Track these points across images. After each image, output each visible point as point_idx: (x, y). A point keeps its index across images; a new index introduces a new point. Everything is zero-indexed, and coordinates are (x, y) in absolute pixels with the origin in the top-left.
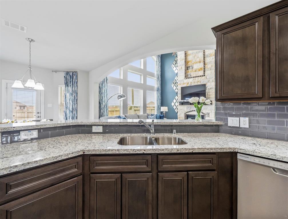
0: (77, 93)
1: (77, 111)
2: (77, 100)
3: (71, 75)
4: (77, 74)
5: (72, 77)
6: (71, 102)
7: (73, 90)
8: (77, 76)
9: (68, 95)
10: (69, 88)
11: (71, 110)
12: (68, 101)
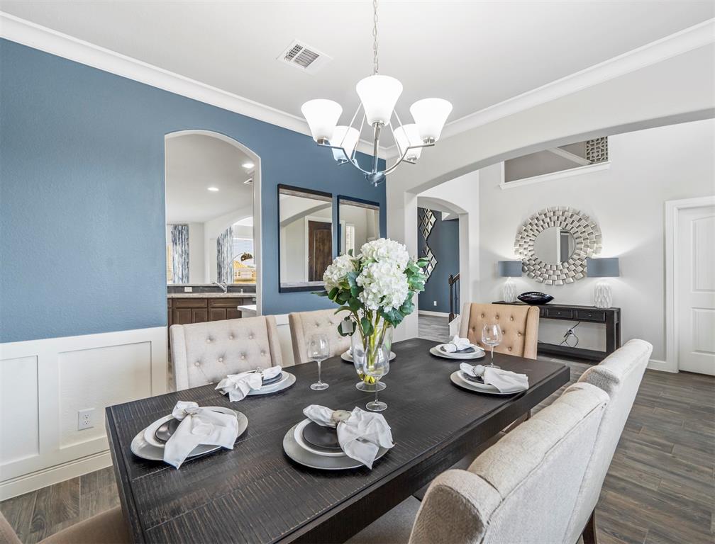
0: (188, 254)
1: (188, 278)
2: (188, 263)
3: (180, 229)
4: (188, 227)
5: (181, 232)
6: (180, 266)
7: (182, 250)
8: (188, 231)
9: (176, 256)
10: (178, 247)
11: (180, 276)
12: (176, 264)
